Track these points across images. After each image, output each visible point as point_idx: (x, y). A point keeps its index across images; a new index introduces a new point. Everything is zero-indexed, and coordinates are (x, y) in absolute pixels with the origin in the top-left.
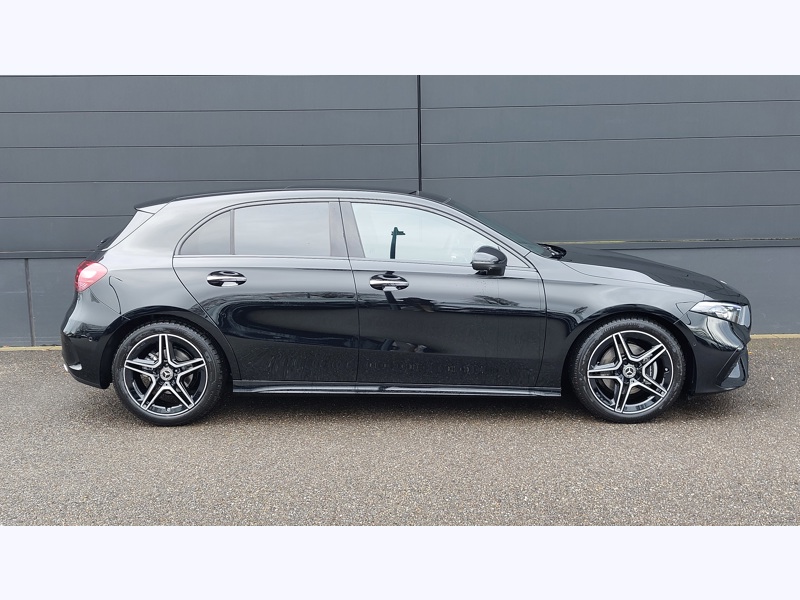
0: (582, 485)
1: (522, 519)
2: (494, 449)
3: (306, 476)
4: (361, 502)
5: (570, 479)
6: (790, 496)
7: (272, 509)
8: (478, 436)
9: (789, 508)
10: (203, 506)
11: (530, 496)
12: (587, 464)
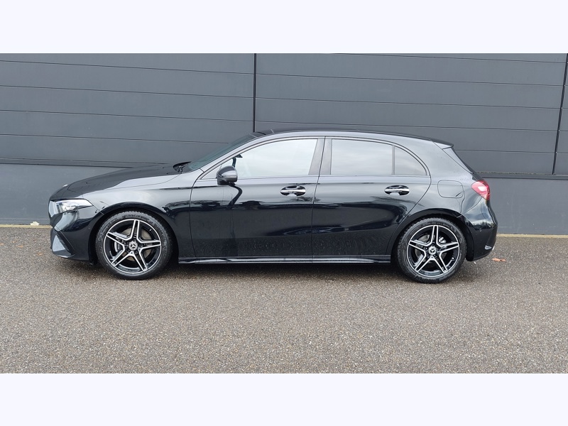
0: (349, 334)
1: (306, 358)
2: (292, 307)
3: (160, 324)
4: (197, 344)
5: (341, 329)
6: (483, 344)
7: (133, 348)
8: (282, 297)
9: (483, 353)
10: (83, 345)
11: (314, 341)
12: (353, 319)
